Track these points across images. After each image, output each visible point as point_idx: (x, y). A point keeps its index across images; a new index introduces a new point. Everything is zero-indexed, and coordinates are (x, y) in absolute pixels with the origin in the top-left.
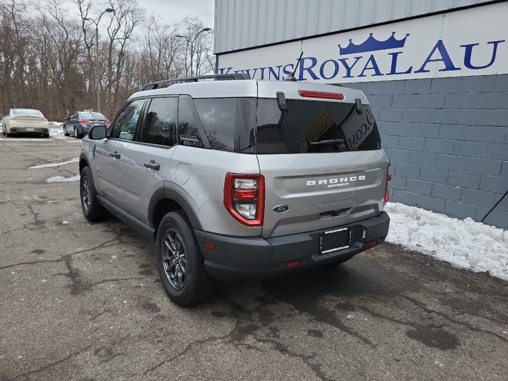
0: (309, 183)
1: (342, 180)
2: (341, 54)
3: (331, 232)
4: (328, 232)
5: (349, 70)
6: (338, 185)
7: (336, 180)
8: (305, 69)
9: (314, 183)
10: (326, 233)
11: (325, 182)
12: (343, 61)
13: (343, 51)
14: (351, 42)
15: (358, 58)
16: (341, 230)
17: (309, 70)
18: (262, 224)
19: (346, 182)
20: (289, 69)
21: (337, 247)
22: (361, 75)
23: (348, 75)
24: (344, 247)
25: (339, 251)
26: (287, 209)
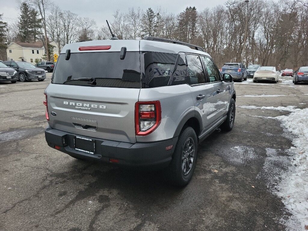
1: (85, 105)
3: (80, 138)
4: (78, 137)
6: (82, 108)
7: (81, 104)
9: (67, 103)
11: (74, 104)
16: (88, 139)
18: (49, 120)
21: (85, 150)
24: (90, 153)
25: (86, 153)
26: (55, 115)
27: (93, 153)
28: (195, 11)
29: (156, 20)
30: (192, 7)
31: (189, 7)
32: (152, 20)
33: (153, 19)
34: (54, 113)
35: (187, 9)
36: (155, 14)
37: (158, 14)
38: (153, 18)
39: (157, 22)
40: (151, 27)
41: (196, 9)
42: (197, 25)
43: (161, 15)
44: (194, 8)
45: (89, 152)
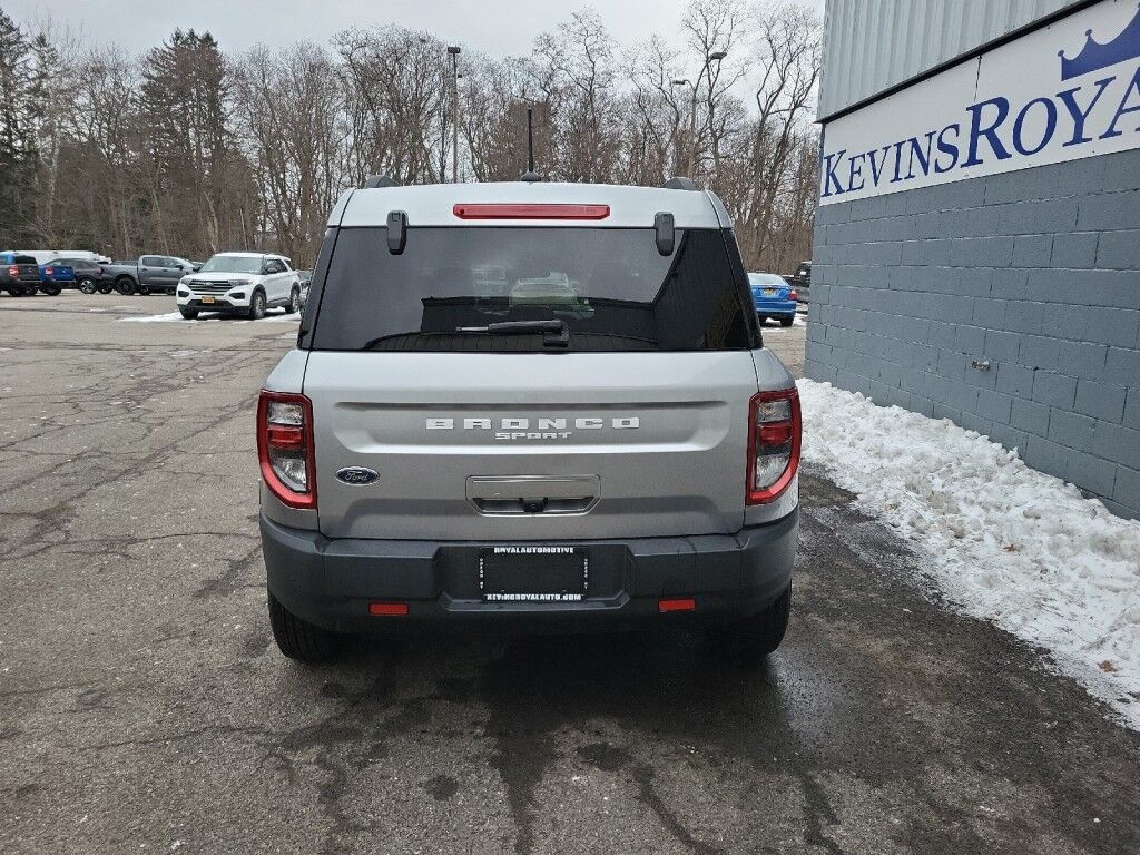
0: (431, 424)
1: (544, 423)
2: (1065, 76)
3: (516, 550)
4: (503, 550)
5: (1079, 119)
6: (529, 435)
7: (524, 423)
8: (983, 133)
9: (448, 423)
10: (496, 550)
11: (486, 423)
12: (1067, 97)
13: (1070, 69)
14: (1090, 39)
15: (1104, 83)
16: (553, 550)
17: (990, 133)
18: (314, 505)
19: (561, 431)
20: (949, 138)
21: (540, 592)
22: (1110, 133)
23: (1078, 138)
24: (565, 598)
25: (545, 602)
26: (371, 477)
27: (578, 597)
28: (215, 52)
29: (33, 64)
30: (200, 33)
31: (185, 33)
32: (14, 60)
33: (20, 60)
34: (364, 473)
35: (178, 37)
36: (27, 40)
37: (42, 41)
38: (20, 54)
39: (43, 76)
40: (13, 94)
41: (215, 45)
42: (228, 106)
43: (58, 48)
44: (208, 38)
45: (558, 597)
